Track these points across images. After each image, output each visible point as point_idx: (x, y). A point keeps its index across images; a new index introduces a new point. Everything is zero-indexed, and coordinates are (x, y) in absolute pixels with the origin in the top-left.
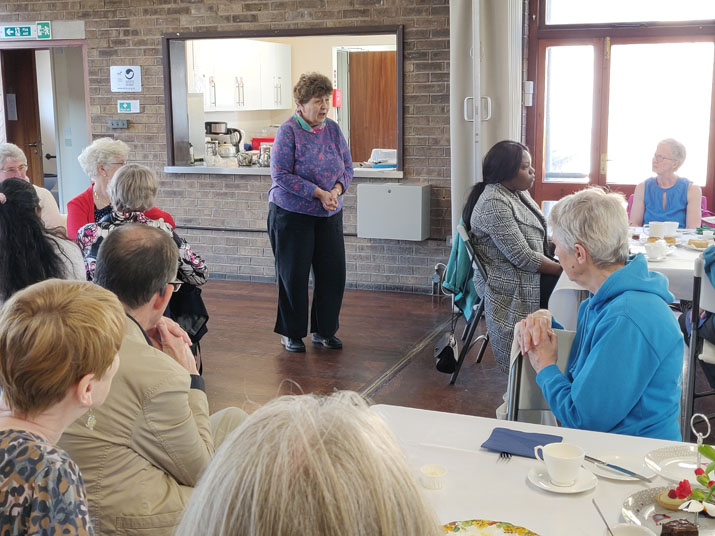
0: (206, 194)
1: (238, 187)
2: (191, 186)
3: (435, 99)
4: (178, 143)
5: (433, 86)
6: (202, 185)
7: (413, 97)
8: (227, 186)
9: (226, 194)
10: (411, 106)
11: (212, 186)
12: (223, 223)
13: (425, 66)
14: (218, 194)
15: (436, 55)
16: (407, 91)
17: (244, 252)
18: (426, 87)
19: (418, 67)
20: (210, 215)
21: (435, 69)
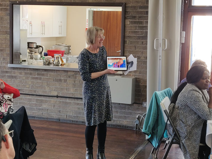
0: (27, 78)
1: (43, 75)
2: (21, 73)
3: (139, 38)
4: (15, 52)
5: (138, 32)
6: (26, 74)
7: (128, 36)
8: (38, 74)
9: (37, 78)
10: (128, 41)
11: (31, 74)
12: (35, 92)
13: (135, 23)
14: (33, 78)
15: (140, 17)
16: (126, 34)
17: (45, 106)
18: (135, 32)
19: (131, 22)
20: (29, 88)
21: (140, 24)
